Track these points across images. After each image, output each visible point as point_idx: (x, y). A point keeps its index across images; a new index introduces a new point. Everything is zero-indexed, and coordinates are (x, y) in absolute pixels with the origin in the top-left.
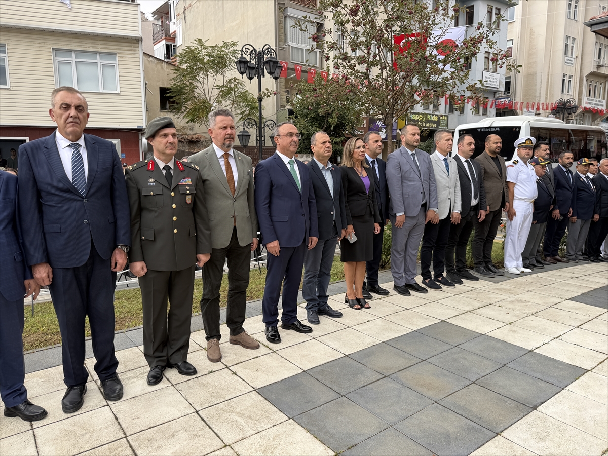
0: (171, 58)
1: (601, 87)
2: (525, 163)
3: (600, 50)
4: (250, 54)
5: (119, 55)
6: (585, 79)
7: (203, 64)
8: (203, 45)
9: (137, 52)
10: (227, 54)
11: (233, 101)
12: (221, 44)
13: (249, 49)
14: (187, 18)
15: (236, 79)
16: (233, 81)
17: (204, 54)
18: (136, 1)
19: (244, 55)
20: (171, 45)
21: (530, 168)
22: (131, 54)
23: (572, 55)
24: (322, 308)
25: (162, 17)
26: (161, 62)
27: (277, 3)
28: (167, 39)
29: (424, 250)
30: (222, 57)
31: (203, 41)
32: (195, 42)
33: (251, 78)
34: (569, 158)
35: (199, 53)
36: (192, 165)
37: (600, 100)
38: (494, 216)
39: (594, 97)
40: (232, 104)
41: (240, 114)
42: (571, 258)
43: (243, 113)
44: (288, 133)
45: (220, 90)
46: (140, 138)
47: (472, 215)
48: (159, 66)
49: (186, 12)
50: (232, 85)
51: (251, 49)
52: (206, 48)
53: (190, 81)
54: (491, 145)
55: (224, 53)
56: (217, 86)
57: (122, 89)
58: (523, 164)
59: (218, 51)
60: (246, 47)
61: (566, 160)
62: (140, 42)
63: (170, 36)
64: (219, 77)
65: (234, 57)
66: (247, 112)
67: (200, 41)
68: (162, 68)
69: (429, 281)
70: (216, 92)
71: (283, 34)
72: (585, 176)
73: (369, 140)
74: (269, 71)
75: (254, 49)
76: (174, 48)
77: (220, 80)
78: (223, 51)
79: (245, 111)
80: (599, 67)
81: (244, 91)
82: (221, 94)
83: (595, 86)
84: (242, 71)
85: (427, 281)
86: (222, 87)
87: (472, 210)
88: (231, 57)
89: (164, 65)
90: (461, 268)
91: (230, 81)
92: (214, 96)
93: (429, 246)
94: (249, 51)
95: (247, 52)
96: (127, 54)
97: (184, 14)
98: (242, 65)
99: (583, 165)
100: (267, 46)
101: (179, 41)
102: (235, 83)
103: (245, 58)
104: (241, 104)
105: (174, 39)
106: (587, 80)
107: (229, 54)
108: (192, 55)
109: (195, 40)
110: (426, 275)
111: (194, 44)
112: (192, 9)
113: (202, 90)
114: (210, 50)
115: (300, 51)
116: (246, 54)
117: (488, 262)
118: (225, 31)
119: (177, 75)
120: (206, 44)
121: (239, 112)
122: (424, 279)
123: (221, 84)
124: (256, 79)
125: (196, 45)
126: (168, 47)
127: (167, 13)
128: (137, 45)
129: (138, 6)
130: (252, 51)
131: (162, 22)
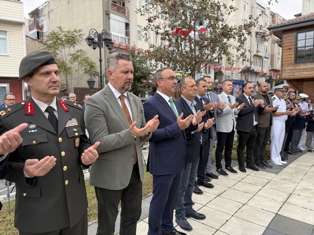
0: (40, 39)
1: (258, 62)
2: (280, 99)
3: (258, 44)
4: (94, 35)
5: (9, 32)
6: (252, 57)
7: (62, 41)
8: (62, 31)
9: (21, 31)
10: (77, 36)
11: (80, 63)
12: (73, 30)
13: (94, 32)
14: (50, 17)
15: (82, 50)
16: (80, 51)
17: (62, 35)
18: (20, 0)
19: (91, 35)
20: (40, 32)
21: (282, 102)
22: (17, 32)
23: (246, 46)
24: (189, 213)
25: (34, 16)
26: (35, 40)
27: (104, 11)
28: (37, 29)
29: (217, 151)
30: (73, 38)
31: (62, 28)
32: (57, 28)
33: (94, 49)
34: (293, 96)
35: (59, 35)
36: (75, 104)
37: (258, 67)
38: (266, 131)
39: (256, 66)
40: (80, 64)
41: (84, 70)
42: (294, 151)
43: (85, 69)
44: (170, 77)
45: (72, 56)
46: (23, 83)
47: (254, 131)
48: (33, 43)
49: (50, 14)
50: (79, 54)
51: (95, 31)
52: (64, 32)
53: (54, 50)
54: (262, 88)
55: (74, 35)
56: (70, 54)
57: (11, 53)
58: (278, 99)
59: (71, 34)
60: (93, 30)
61: (292, 97)
62: (23, 25)
63: (39, 27)
64: (72, 48)
65: (81, 38)
66: (88, 69)
67: (60, 28)
68: (35, 44)
69: (220, 170)
70: (69, 58)
71: (107, 27)
72: (297, 106)
73: (199, 84)
74: (106, 45)
75: (97, 32)
76: (42, 34)
77: (72, 50)
78: (74, 34)
79: (87, 68)
80: (258, 52)
81: (86, 57)
82: (72, 59)
83: (256, 61)
84: (90, 44)
85: (219, 170)
86: (73, 55)
87: (254, 128)
88: (79, 38)
89: (36, 42)
90: (249, 162)
91: (78, 51)
92: (68, 60)
93: (220, 149)
94: (94, 33)
95: (93, 33)
96: (14, 32)
97: (49, 15)
98: (90, 41)
99: (297, 99)
100: (105, 31)
101: (45, 30)
102: (81, 52)
103: (91, 37)
104: (85, 64)
105: (42, 28)
106: (253, 58)
107: (78, 36)
108: (55, 36)
109: (57, 27)
110: (219, 166)
111: (56, 30)
112: (53, 12)
113: (61, 56)
114: (66, 33)
115: (117, 37)
116: (92, 34)
117: (262, 160)
118: (73, 25)
119: (46, 47)
120: (64, 30)
121: (83, 68)
122: (217, 169)
123: (72, 53)
124: (98, 49)
125: (58, 30)
126: (38, 33)
127: (38, 14)
128: (21, 27)
129: (22, 3)
130: (95, 33)
131: (35, 19)
